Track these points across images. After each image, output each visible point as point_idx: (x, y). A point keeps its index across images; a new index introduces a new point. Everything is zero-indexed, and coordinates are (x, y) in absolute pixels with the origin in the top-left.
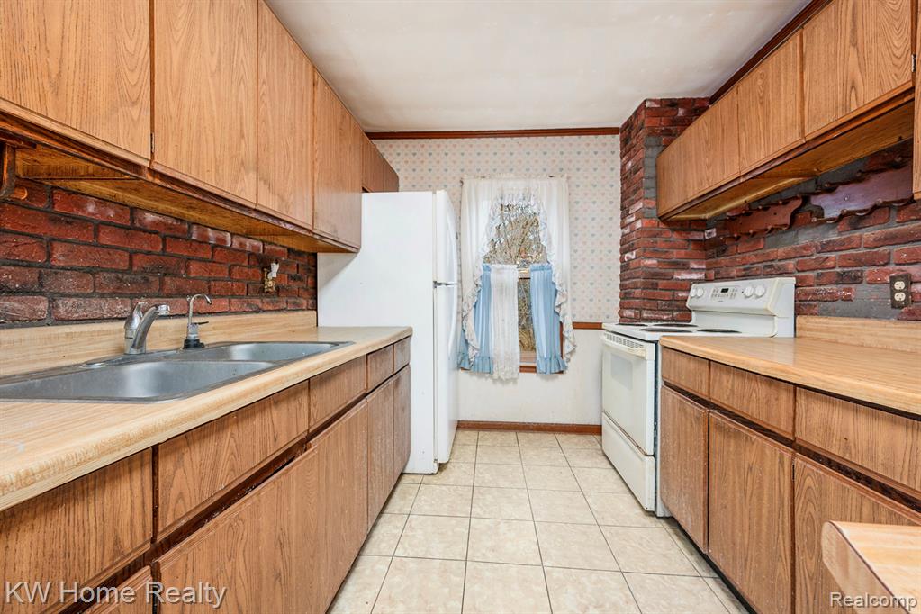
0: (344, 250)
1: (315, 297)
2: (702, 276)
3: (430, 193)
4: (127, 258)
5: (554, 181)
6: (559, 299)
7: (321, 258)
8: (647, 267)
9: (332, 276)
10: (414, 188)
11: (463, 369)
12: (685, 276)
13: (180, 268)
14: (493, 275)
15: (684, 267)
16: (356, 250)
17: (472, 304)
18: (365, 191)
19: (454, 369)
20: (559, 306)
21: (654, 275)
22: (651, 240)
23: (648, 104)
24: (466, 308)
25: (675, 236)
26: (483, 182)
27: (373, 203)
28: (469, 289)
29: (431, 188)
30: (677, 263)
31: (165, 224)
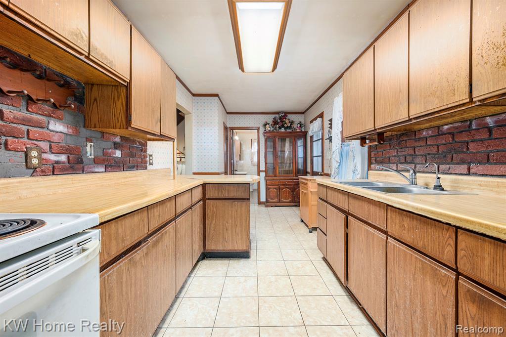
4: (436, 148)
13: (463, 148)
31: (454, 127)
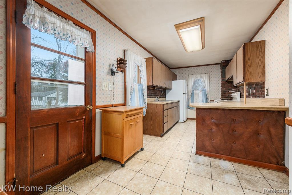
0: (170, 89)
1: (165, 96)
2: (235, 91)
3: (182, 80)
5: (206, 74)
6: (207, 96)
7: (166, 90)
8: (223, 90)
9: (167, 93)
10: (180, 80)
11: (189, 108)
12: (231, 91)
14: (194, 92)
15: (231, 90)
16: (171, 89)
17: (190, 97)
18: (173, 80)
19: (187, 108)
20: (208, 97)
21: (225, 91)
22: (224, 85)
23: (223, 61)
24: (189, 98)
25: (229, 84)
26: (192, 75)
27: (174, 82)
28: (190, 94)
29: (183, 79)
30: (229, 89)
